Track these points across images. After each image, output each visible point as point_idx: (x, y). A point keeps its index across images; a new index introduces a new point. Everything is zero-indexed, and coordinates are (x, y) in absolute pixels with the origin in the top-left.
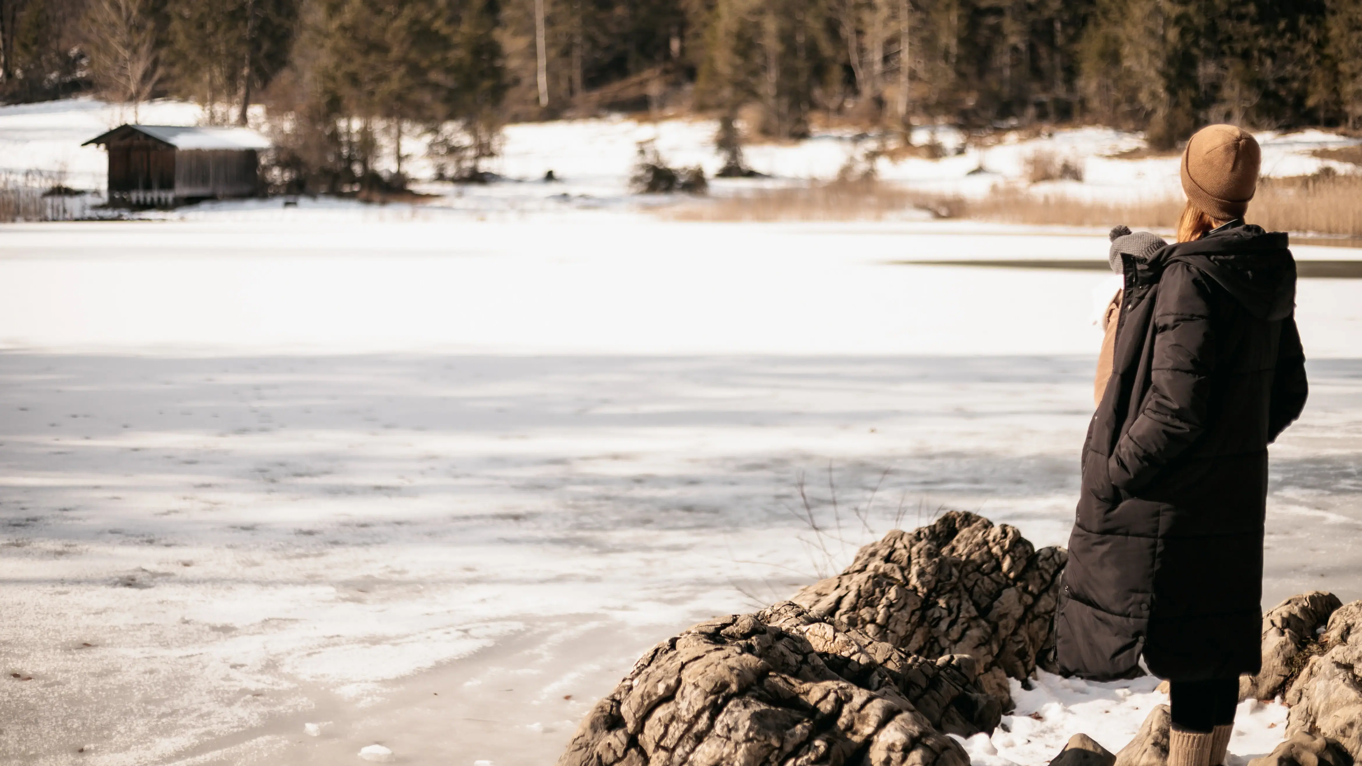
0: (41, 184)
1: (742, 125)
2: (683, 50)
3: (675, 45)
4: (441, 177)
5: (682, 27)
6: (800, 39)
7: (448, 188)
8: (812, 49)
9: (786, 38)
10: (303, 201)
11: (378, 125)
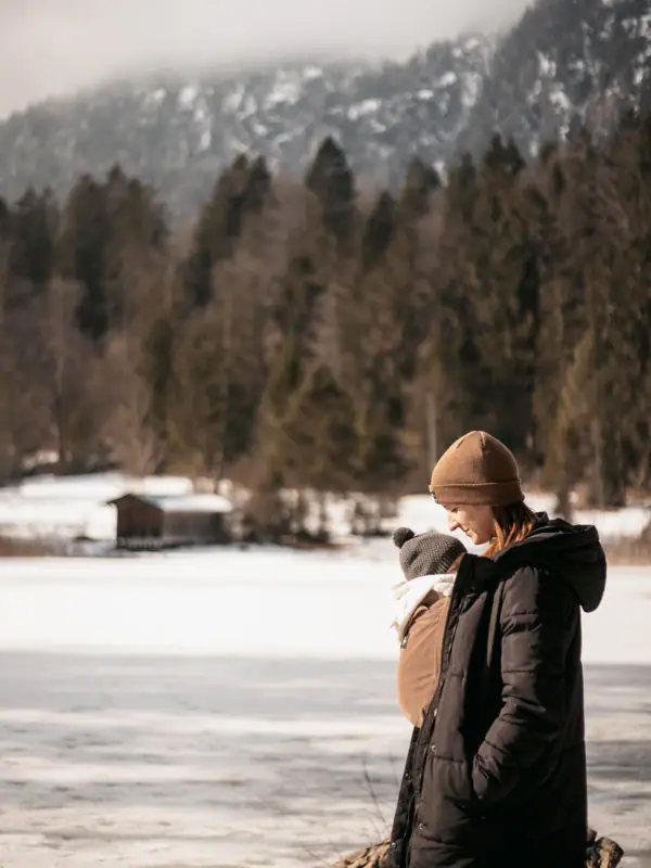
0: (69, 534)
1: (574, 497)
2: (535, 444)
3: (530, 441)
4: (354, 533)
5: (534, 427)
6: (618, 436)
7: (358, 541)
8: (627, 444)
9: (608, 436)
10: (253, 547)
11: (310, 494)
